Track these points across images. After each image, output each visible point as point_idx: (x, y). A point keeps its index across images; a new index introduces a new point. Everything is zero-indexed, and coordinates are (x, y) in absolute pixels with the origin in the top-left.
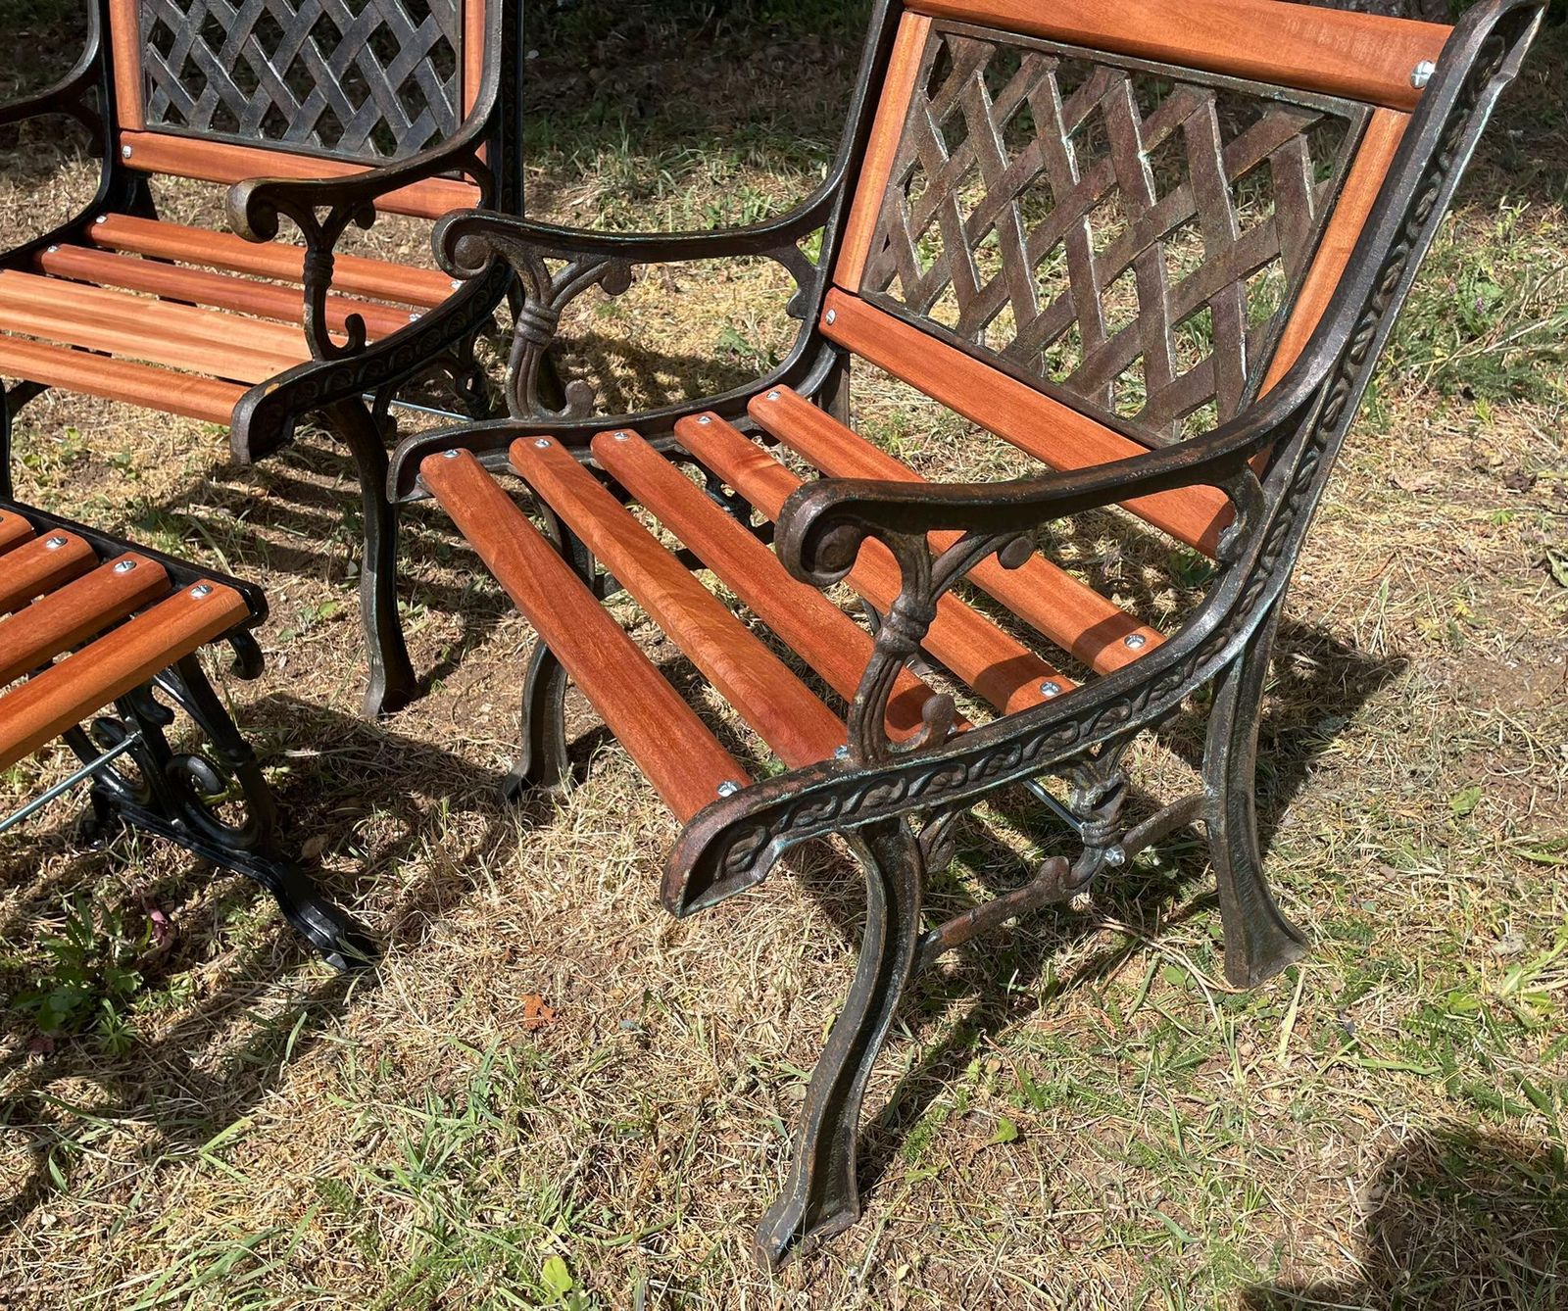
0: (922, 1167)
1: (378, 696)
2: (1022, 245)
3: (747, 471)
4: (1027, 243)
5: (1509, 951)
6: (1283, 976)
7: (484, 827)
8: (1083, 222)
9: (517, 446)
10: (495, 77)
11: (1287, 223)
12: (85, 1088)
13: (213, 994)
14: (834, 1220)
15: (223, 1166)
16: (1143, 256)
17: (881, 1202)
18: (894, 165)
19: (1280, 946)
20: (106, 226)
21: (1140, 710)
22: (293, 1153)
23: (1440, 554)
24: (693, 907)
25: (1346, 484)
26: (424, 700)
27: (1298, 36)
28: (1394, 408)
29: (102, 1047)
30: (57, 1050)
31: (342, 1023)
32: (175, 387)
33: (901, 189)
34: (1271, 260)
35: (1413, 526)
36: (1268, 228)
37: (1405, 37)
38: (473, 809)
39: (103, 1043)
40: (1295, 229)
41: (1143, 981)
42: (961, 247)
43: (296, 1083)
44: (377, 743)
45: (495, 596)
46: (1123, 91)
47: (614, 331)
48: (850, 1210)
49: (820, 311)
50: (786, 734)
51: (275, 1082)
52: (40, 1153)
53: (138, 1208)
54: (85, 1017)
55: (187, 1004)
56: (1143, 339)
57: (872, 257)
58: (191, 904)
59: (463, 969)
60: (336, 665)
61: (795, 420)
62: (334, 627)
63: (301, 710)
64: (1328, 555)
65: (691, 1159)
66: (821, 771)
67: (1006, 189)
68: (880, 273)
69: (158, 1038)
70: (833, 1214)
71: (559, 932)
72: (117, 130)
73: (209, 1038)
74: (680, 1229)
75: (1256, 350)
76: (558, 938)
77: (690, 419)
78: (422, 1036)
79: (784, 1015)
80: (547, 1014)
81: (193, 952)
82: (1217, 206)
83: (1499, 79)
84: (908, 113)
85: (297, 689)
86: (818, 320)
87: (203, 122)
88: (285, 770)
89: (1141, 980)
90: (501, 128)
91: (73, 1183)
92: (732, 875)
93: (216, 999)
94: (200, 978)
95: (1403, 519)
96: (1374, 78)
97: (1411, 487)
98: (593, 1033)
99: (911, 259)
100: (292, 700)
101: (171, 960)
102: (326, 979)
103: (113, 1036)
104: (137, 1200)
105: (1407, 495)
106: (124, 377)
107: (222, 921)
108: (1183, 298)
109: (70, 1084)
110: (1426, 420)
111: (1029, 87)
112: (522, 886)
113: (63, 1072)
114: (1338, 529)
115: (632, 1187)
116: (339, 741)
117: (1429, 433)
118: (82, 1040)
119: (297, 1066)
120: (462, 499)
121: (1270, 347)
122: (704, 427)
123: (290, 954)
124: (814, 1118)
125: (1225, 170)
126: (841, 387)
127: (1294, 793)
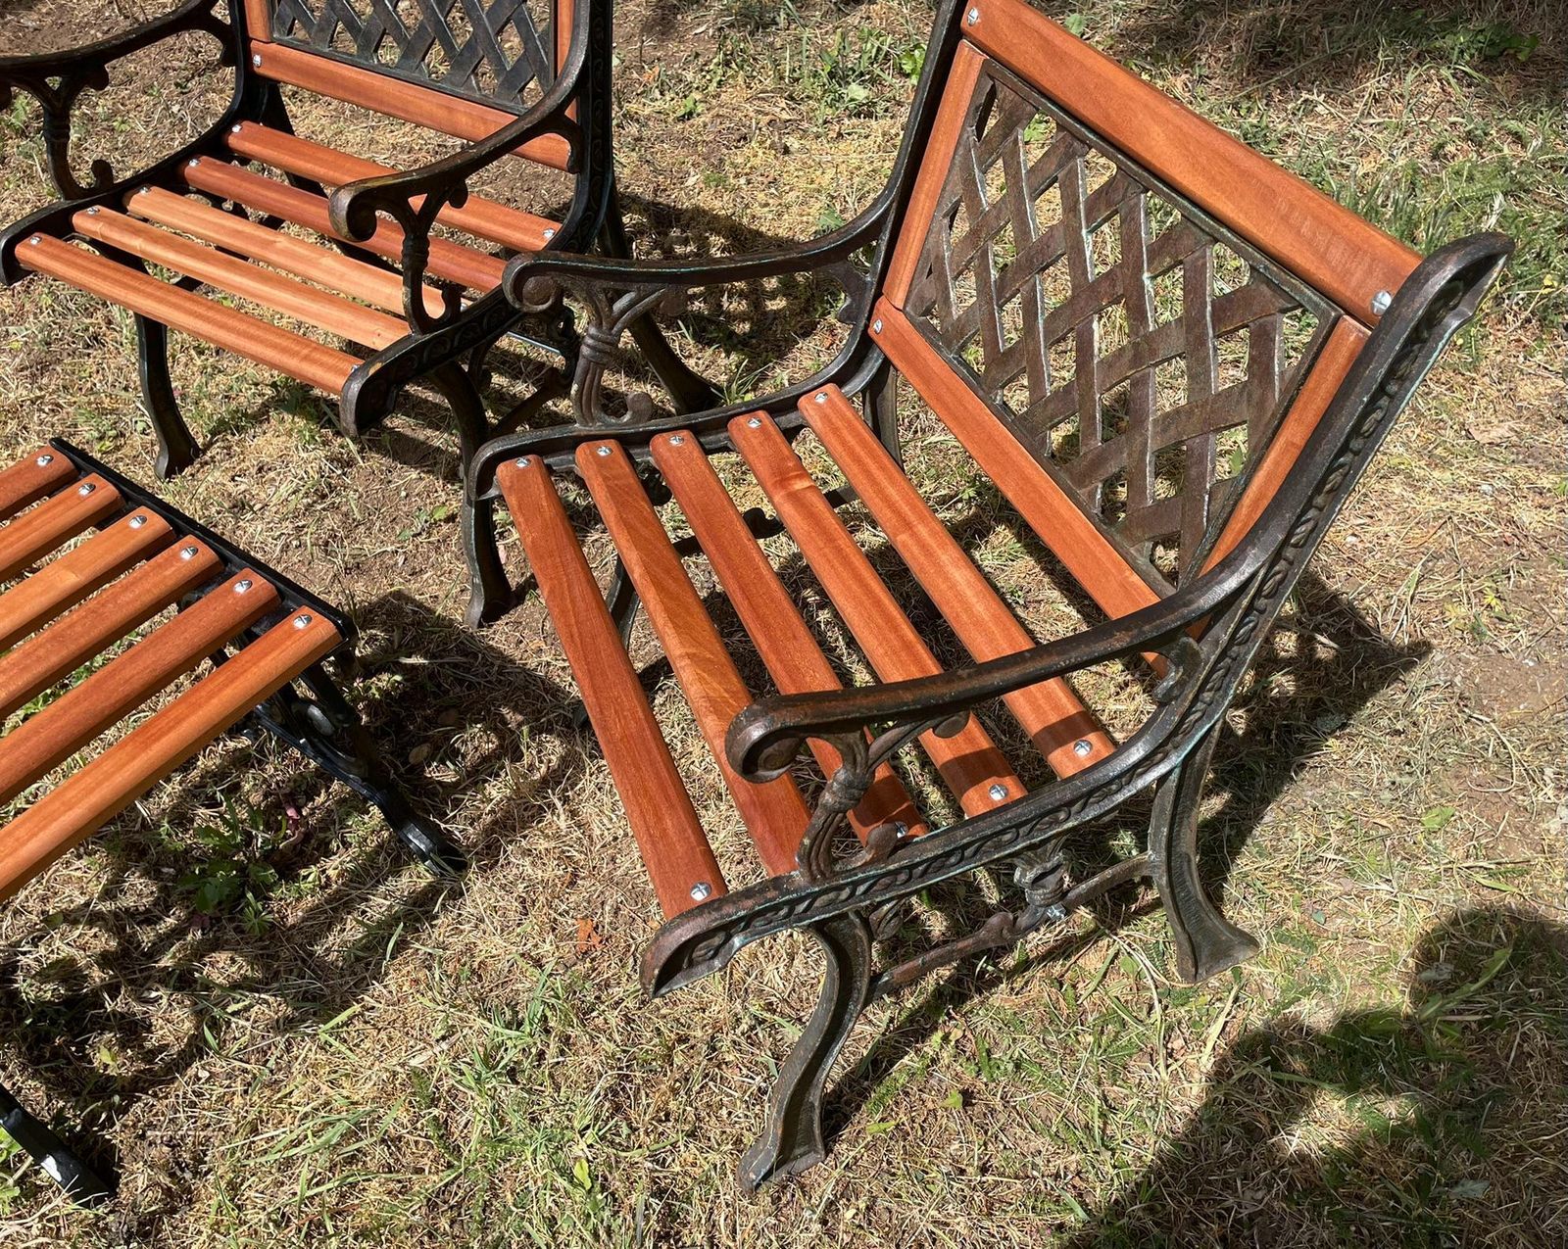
0: (882, 1120)
1: (478, 609)
2: (1040, 321)
3: (783, 493)
4: (1045, 321)
5: (1437, 977)
6: (1229, 972)
7: (560, 750)
8: (1092, 321)
9: (582, 450)
10: (584, 37)
11: (1256, 397)
12: (233, 961)
13: (335, 886)
14: (804, 1159)
15: (336, 1044)
16: (1138, 375)
17: (845, 1146)
18: (942, 196)
19: (1231, 948)
20: (242, 137)
21: (1079, 812)
22: (390, 1039)
23: (1492, 524)
24: (663, 991)
25: (1417, 431)
26: (519, 608)
27: (1285, 219)
28: (1491, 338)
29: (247, 928)
30: (212, 925)
31: (432, 926)
32: (295, 354)
33: (946, 221)
34: (1240, 424)
35: (1474, 488)
36: (1241, 394)
37: (1373, 260)
38: (550, 732)
39: (247, 926)
40: (1261, 405)
41: (1102, 967)
42: (990, 303)
43: (397, 978)
44: (476, 656)
45: (586, 507)
46: (1137, 204)
47: (717, 204)
48: (816, 1152)
49: (869, 319)
50: (759, 825)
51: (379, 976)
52: (200, 1014)
53: (271, 1071)
54: (233, 903)
55: (313, 893)
56: (1130, 455)
57: (915, 282)
58: (320, 800)
59: (531, 887)
60: (447, 567)
61: (835, 431)
62: (445, 528)
63: (415, 612)
64: (1380, 514)
65: (697, 1087)
66: (775, 889)
67: (1032, 262)
68: (922, 299)
69: (291, 921)
70: (802, 1155)
71: (613, 859)
72: (247, 40)
73: (330, 929)
74: (682, 1148)
75: (1217, 506)
76: (611, 866)
77: (741, 419)
78: (493, 946)
79: (789, 966)
80: (595, 940)
81: (319, 845)
82: (1202, 354)
83: (1457, 316)
84: (956, 149)
85: (412, 588)
86: (867, 326)
87: (323, 40)
88: (398, 678)
89: (1099, 965)
90: (590, 85)
91: (222, 1044)
92: (699, 963)
93: (338, 891)
94: (324, 872)
95: (1466, 480)
96: (1342, 289)
97: (1483, 439)
98: (631, 960)
99: (948, 297)
100: (410, 600)
101: (302, 852)
102: (423, 883)
103: (255, 921)
104: (271, 1064)
105: (1479, 446)
106: (251, 337)
107: (342, 822)
108: (1164, 431)
109: (222, 957)
110: (1521, 356)
111: (1061, 166)
112: (587, 810)
113: (216, 946)
114: (1397, 488)
115: (648, 1105)
116: (444, 650)
117: (1521, 371)
118: (231, 920)
119: (396, 961)
120: (526, 521)
121: (1228, 509)
122: (753, 431)
123: (397, 857)
124: (783, 1100)
125: (1212, 321)
126: (889, 381)
127: (1278, 792)
